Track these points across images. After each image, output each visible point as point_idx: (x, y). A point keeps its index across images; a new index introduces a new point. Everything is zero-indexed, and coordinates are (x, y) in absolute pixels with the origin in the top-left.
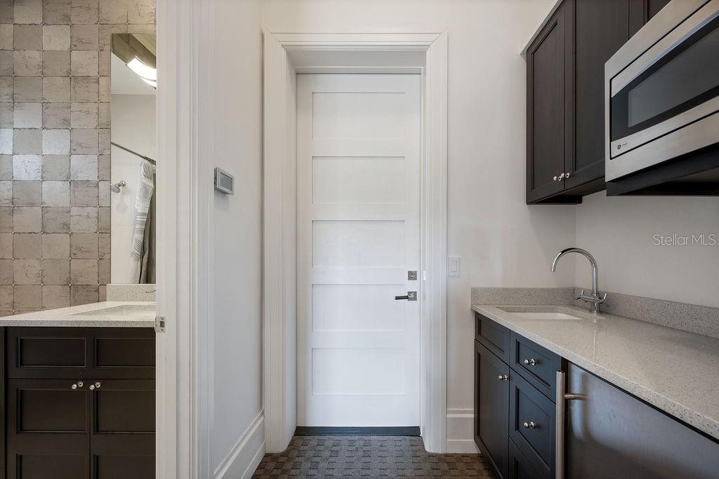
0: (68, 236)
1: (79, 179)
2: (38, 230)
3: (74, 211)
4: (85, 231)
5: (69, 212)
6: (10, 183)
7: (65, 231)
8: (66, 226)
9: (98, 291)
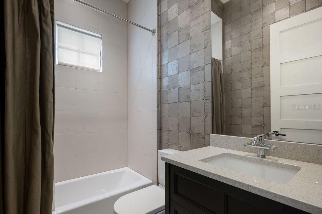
0: (189, 103)
1: (195, 67)
2: (177, 101)
3: (193, 87)
4: (198, 99)
5: (190, 88)
6: (167, 78)
7: (188, 100)
8: (189, 97)
9: (204, 138)
